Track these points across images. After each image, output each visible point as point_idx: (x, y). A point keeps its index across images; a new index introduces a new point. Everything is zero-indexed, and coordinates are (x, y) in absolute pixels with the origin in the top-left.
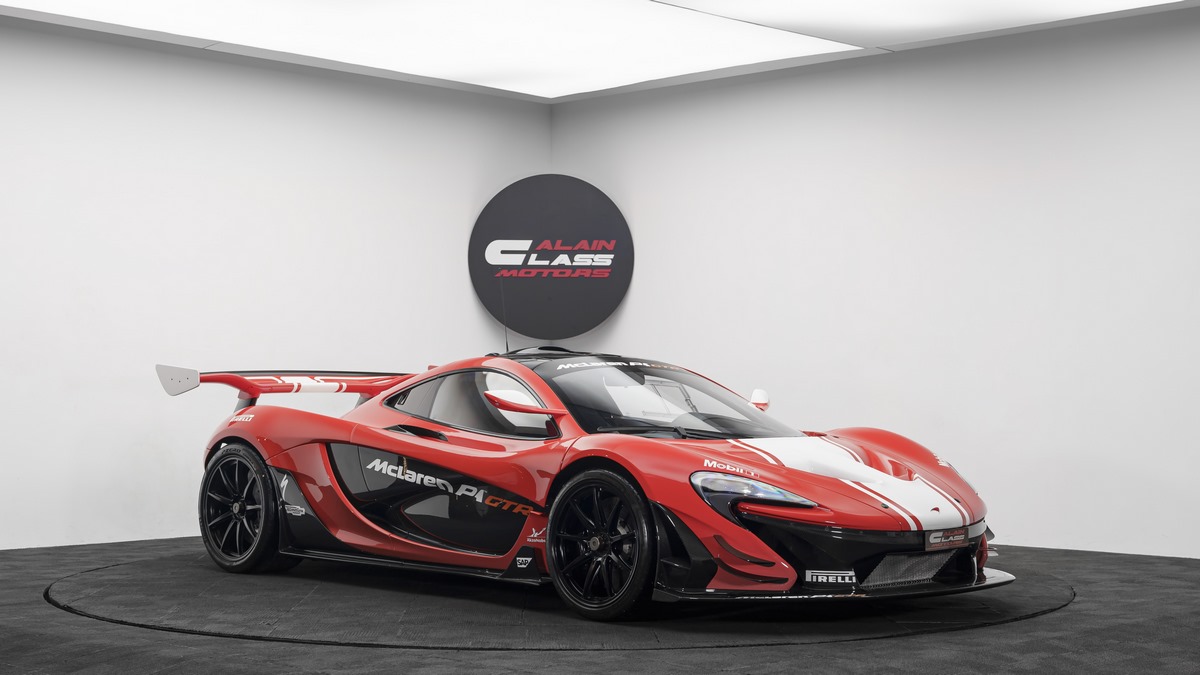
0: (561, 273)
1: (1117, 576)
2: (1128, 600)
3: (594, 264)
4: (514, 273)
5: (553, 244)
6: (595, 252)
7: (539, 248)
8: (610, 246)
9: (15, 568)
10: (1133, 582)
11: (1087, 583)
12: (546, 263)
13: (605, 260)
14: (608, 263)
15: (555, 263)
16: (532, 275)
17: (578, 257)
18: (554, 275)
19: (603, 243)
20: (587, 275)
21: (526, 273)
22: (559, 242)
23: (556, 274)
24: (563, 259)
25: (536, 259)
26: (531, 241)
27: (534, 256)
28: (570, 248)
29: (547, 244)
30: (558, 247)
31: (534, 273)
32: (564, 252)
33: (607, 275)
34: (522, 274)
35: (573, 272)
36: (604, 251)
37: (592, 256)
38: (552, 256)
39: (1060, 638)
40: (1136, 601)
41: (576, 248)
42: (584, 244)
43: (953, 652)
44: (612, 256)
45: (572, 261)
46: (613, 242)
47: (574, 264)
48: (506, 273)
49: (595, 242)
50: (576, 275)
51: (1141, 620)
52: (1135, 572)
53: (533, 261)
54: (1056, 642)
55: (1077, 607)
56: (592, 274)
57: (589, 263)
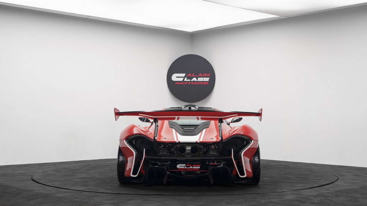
0: (194, 83)
1: (353, 174)
2: (354, 181)
3: (204, 81)
4: (180, 83)
5: (192, 75)
6: (204, 77)
7: (187, 76)
8: (208, 75)
9: (28, 169)
10: (357, 175)
11: (343, 176)
12: (189, 80)
13: (207, 79)
14: (208, 80)
15: (192, 80)
16: (185, 84)
17: (199, 79)
18: (192, 84)
19: (206, 74)
20: (202, 84)
21: (184, 83)
22: (193, 74)
23: (192, 83)
24: (194, 79)
25: (187, 79)
26: (185, 74)
27: (186, 78)
28: (196, 76)
29: (190, 75)
30: (193, 75)
31: (186, 83)
32: (195, 77)
33: (207, 84)
34: (182, 83)
35: (197, 83)
36: (207, 77)
37: (203, 78)
38: (191, 78)
39: (328, 193)
40: (355, 181)
41: (198, 76)
42: (201, 75)
43: (293, 197)
44: (209, 78)
45: (197, 80)
46: (209, 74)
47: (198, 81)
48: (178, 83)
49: (204, 74)
50: (198, 84)
51: (355, 187)
52: (359, 173)
53: (186, 80)
54: (327, 194)
55: (337, 183)
56: (203, 83)
57: (202, 80)
